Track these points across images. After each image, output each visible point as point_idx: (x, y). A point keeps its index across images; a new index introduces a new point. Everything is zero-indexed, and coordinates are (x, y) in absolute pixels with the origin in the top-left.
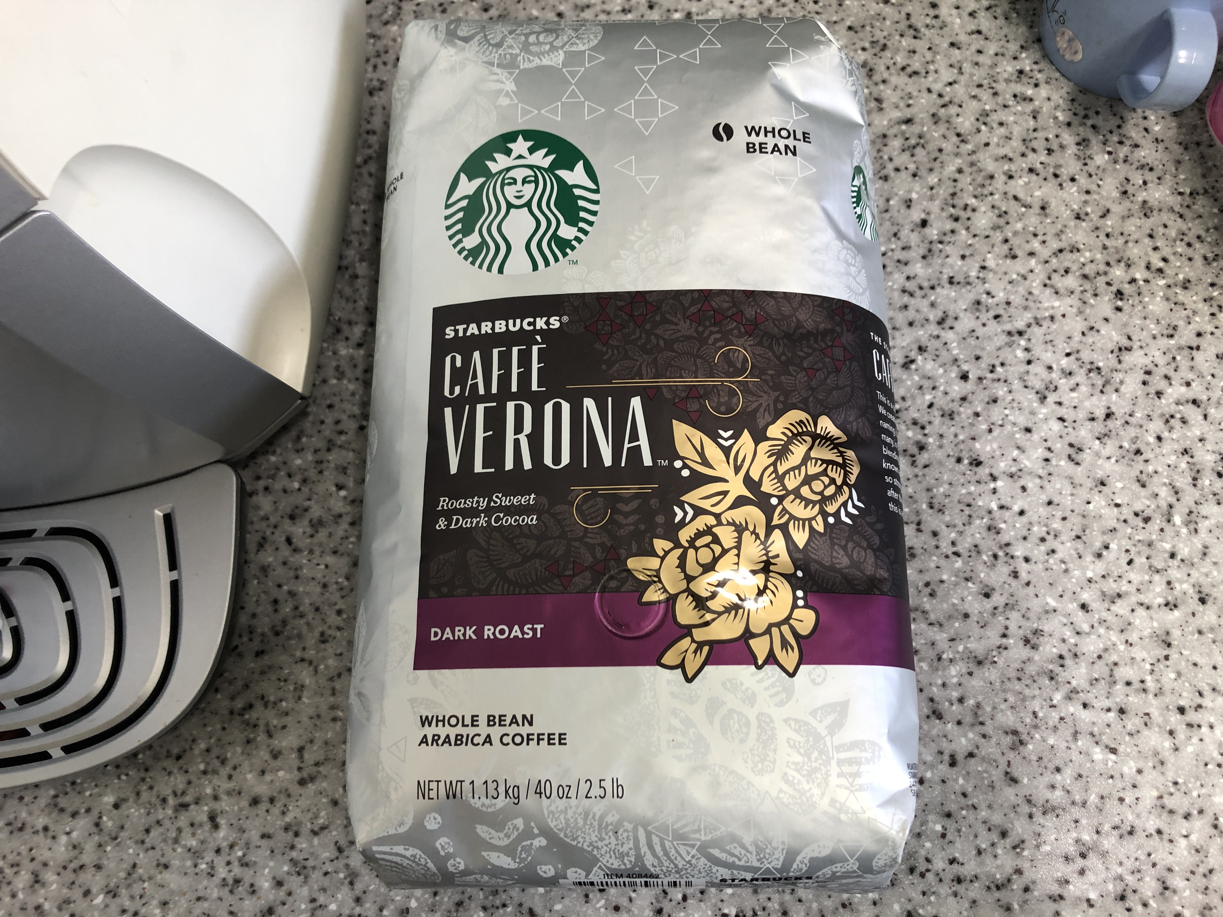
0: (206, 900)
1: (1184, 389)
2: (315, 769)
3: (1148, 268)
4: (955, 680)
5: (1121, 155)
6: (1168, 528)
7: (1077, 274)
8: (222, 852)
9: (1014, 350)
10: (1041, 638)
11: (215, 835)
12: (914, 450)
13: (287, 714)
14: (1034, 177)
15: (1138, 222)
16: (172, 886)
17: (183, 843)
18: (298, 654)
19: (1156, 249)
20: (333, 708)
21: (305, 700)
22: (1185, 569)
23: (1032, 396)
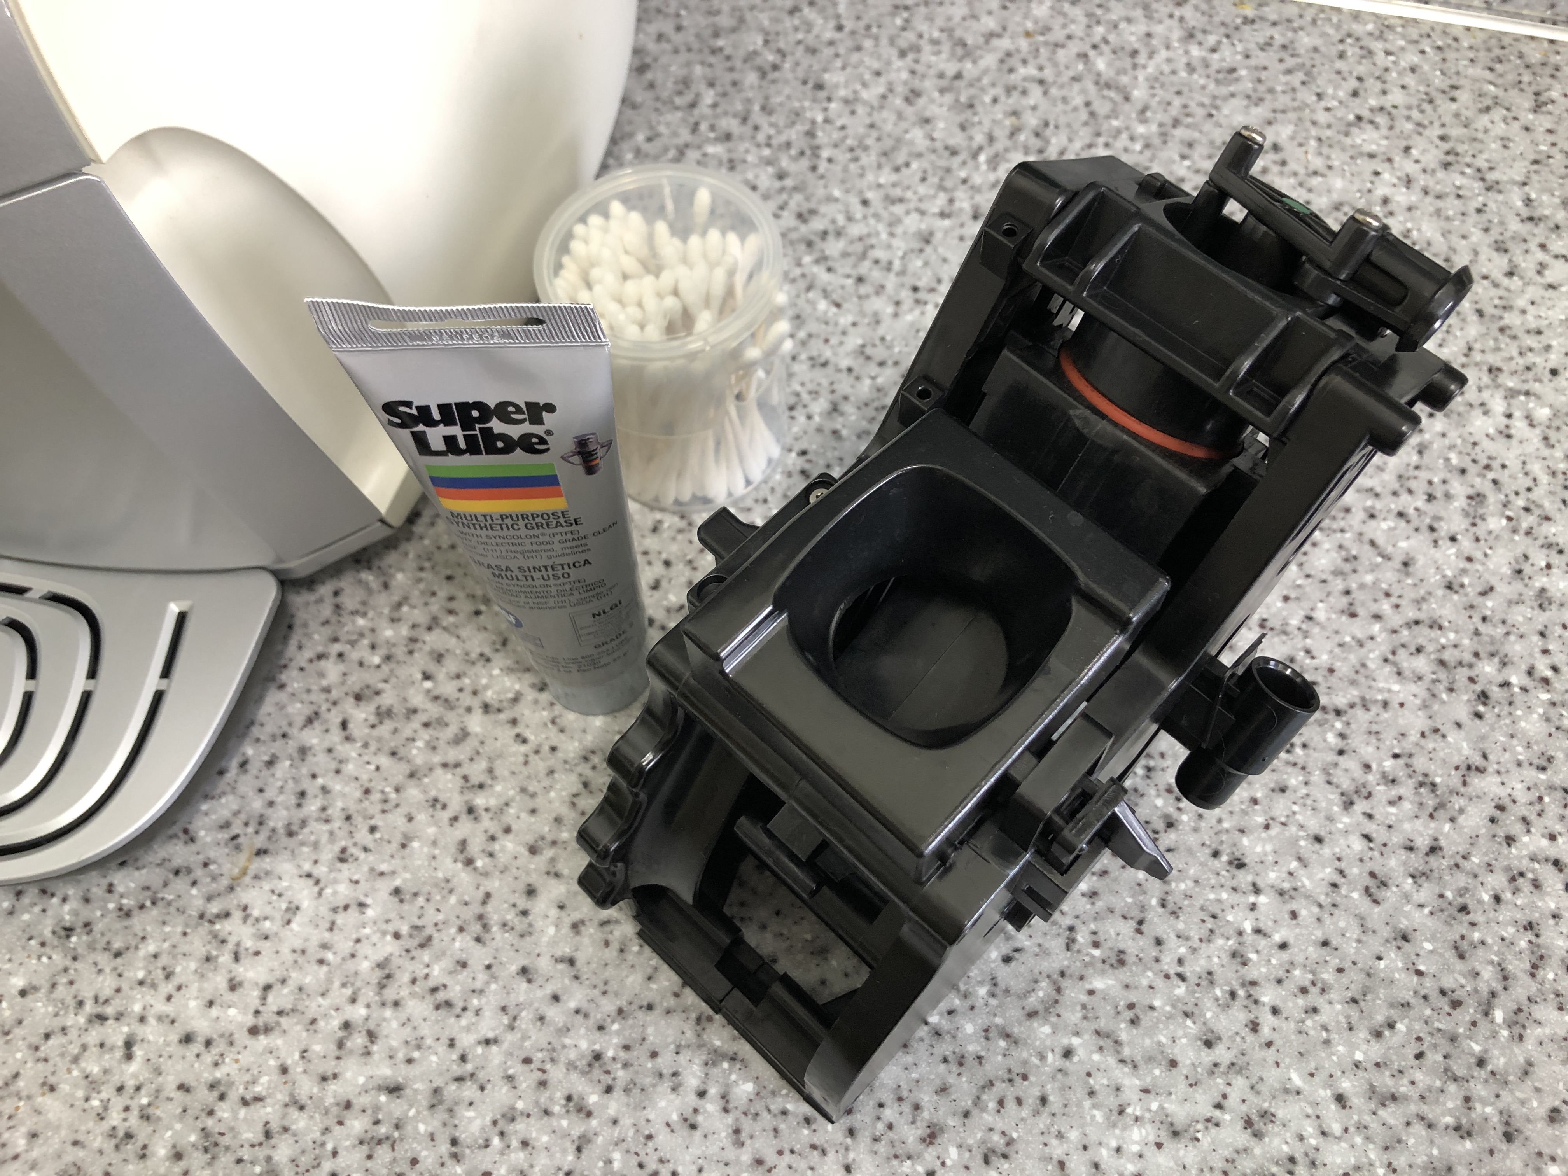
0: (84, 1147)
1: (1545, 842)
2: (276, 1018)
3: (1530, 673)
4: (1135, 1148)
5: (1524, 525)
6: (1483, 1024)
7: (1433, 657)
8: (124, 1091)
9: (1325, 732)
10: (1270, 1125)
11: (124, 1066)
12: (1160, 825)
13: (266, 938)
14: (1402, 524)
15: (1529, 613)
16: (50, 1115)
17: (83, 1065)
18: (307, 867)
19: (1545, 652)
20: (325, 946)
21: (294, 926)
22: (1494, 1087)
23: (1335, 797)
